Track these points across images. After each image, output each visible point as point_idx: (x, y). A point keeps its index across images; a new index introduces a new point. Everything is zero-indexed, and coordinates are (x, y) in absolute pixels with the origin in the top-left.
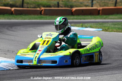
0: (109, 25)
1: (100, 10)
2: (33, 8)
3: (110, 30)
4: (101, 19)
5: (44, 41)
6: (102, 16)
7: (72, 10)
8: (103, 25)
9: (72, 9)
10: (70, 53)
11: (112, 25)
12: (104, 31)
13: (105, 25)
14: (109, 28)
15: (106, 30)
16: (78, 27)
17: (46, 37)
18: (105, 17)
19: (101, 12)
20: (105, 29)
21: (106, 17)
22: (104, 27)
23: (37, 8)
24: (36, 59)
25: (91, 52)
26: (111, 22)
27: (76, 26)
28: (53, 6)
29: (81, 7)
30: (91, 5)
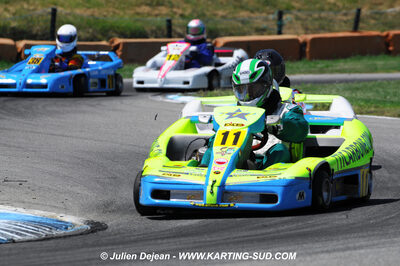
1: (304, 44)
2: (87, 40)
4: (310, 72)
5: (226, 135)
6: (312, 64)
7: (215, 44)
9: (214, 42)
10: (310, 170)
17: (229, 121)
18: (321, 64)
19: (308, 50)
20: (324, 106)
21: (327, 67)
23: (100, 40)
24: (215, 190)
25: (353, 165)
26: (341, 81)
28: (153, 32)
29: (244, 34)
30: (276, 28)
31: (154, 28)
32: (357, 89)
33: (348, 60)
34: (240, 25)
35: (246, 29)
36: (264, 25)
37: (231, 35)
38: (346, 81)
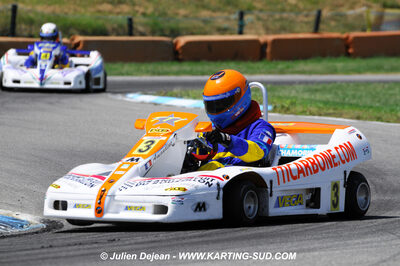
0: (293, 93)
1: (265, 45)
3: (299, 108)
4: (270, 73)
6: (273, 64)
7: (176, 44)
8: (276, 94)
9: (174, 41)
11: (305, 91)
12: (280, 112)
13: (281, 94)
14: (293, 104)
15: (286, 110)
16: (195, 98)
18: (281, 65)
19: (268, 50)
20: (283, 107)
21: (288, 67)
22: (279, 97)
26: (301, 82)
27: (188, 96)
28: (114, 30)
29: (205, 34)
30: (237, 28)
31: (115, 26)
32: (316, 90)
33: (308, 61)
34: (201, 24)
35: (208, 29)
36: (226, 25)
37: (192, 34)
38: (306, 83)
